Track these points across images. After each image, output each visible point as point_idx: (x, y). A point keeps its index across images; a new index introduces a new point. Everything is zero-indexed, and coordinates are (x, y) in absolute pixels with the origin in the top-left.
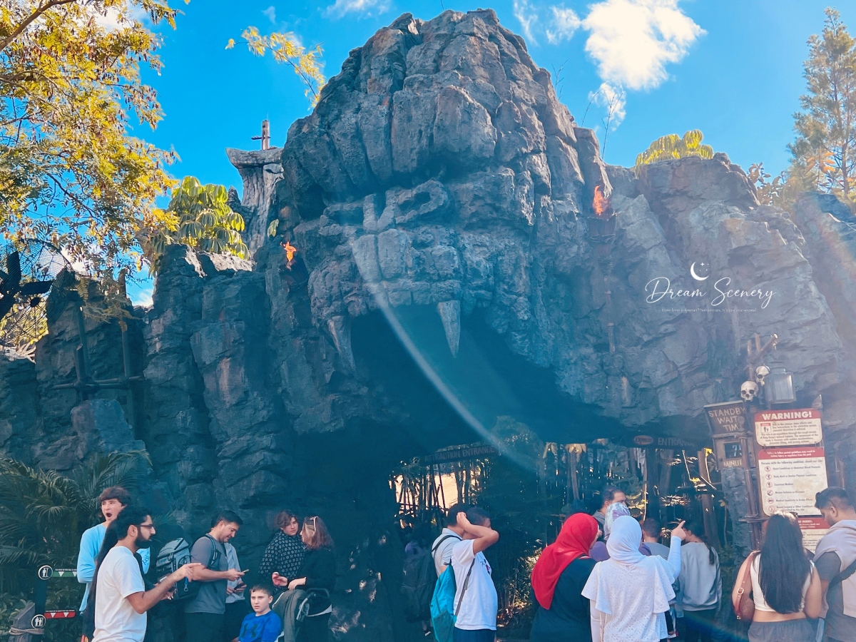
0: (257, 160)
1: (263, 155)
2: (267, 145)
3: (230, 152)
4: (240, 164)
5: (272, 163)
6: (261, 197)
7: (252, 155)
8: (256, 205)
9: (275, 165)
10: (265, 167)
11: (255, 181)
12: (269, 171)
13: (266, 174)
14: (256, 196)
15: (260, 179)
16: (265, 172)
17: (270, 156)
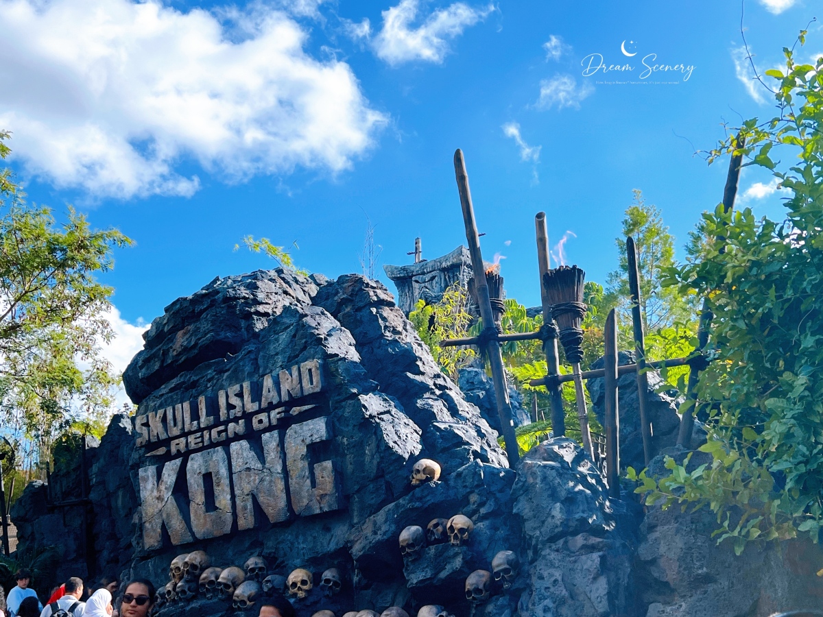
0: (407, 273)
1: (412, 268)
2: (419, 259)
3: (387, 268)
4: (395, 278)
5: (419, 274)
6: (412, 303)
7: (404, 269)
8: (408, 310)
9: (421, 276)
10: (414, 278)
11: (407, 291)
12: (417, 282)
13: (416, 285)
14: (408, 303)
15: (411, 288)
16: (413, 283)
17: (417, 269)
